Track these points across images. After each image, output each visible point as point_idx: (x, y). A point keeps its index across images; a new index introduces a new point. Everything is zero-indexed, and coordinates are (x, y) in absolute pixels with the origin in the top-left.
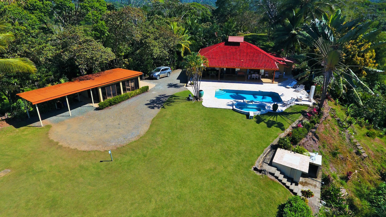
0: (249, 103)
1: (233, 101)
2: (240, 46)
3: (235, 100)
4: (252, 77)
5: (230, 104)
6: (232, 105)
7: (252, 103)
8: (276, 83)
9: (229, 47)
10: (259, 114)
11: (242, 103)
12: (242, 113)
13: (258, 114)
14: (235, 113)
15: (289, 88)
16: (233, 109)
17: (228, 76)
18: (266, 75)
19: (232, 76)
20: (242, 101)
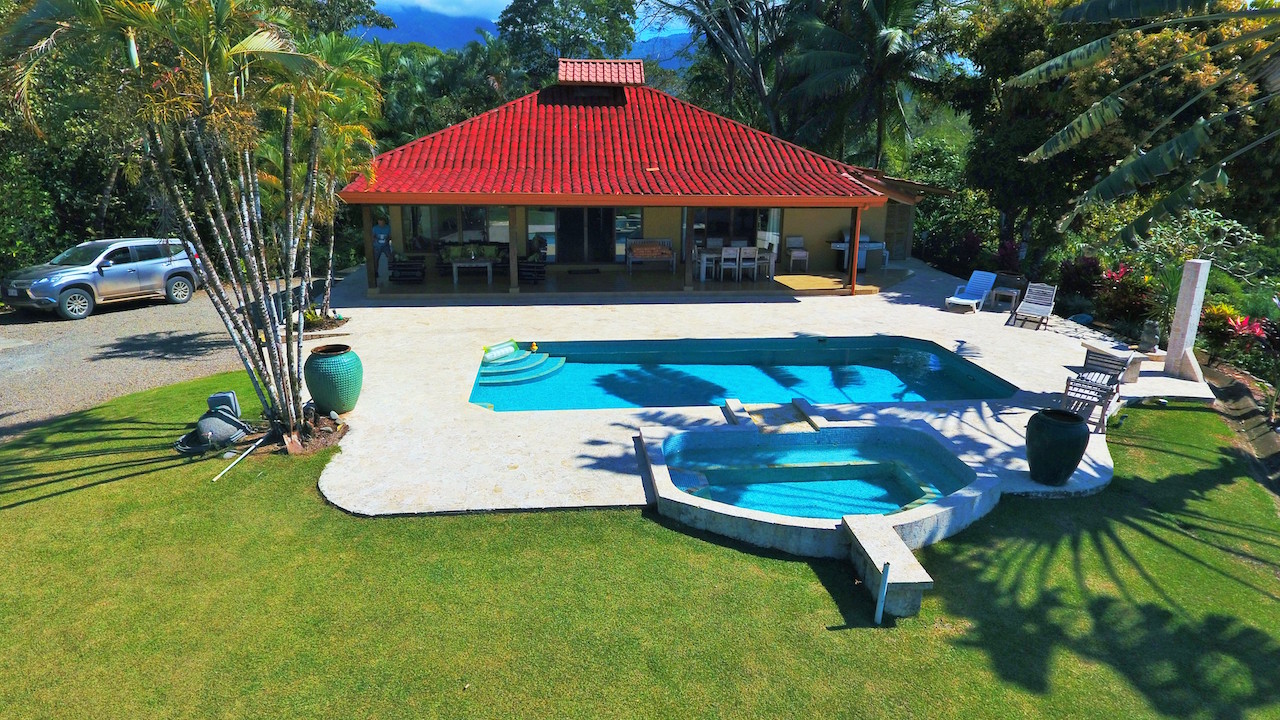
0: (787, 429)
1: (636, 422)
2: (628, 106)
3: (653, 410)
4: (724, 266)
5: (615, 451)
6: (638, 461)
7: (802, 427)
8: (870, 292)
9: (565, 113)
10: (940, 536)
11: (716, 429)
12: (760, 540)
13: (933, 535)
14: (692, 559)
15: (966, 309)
16: (656, 510)
17: (570, 272)
18: (796, 255)
19: (597, 271)
20: (713, 414)
